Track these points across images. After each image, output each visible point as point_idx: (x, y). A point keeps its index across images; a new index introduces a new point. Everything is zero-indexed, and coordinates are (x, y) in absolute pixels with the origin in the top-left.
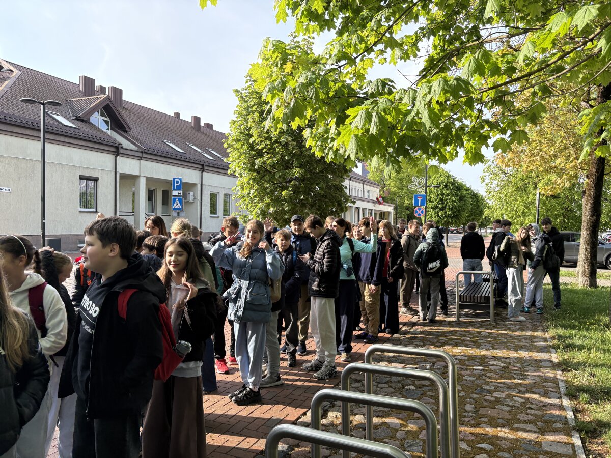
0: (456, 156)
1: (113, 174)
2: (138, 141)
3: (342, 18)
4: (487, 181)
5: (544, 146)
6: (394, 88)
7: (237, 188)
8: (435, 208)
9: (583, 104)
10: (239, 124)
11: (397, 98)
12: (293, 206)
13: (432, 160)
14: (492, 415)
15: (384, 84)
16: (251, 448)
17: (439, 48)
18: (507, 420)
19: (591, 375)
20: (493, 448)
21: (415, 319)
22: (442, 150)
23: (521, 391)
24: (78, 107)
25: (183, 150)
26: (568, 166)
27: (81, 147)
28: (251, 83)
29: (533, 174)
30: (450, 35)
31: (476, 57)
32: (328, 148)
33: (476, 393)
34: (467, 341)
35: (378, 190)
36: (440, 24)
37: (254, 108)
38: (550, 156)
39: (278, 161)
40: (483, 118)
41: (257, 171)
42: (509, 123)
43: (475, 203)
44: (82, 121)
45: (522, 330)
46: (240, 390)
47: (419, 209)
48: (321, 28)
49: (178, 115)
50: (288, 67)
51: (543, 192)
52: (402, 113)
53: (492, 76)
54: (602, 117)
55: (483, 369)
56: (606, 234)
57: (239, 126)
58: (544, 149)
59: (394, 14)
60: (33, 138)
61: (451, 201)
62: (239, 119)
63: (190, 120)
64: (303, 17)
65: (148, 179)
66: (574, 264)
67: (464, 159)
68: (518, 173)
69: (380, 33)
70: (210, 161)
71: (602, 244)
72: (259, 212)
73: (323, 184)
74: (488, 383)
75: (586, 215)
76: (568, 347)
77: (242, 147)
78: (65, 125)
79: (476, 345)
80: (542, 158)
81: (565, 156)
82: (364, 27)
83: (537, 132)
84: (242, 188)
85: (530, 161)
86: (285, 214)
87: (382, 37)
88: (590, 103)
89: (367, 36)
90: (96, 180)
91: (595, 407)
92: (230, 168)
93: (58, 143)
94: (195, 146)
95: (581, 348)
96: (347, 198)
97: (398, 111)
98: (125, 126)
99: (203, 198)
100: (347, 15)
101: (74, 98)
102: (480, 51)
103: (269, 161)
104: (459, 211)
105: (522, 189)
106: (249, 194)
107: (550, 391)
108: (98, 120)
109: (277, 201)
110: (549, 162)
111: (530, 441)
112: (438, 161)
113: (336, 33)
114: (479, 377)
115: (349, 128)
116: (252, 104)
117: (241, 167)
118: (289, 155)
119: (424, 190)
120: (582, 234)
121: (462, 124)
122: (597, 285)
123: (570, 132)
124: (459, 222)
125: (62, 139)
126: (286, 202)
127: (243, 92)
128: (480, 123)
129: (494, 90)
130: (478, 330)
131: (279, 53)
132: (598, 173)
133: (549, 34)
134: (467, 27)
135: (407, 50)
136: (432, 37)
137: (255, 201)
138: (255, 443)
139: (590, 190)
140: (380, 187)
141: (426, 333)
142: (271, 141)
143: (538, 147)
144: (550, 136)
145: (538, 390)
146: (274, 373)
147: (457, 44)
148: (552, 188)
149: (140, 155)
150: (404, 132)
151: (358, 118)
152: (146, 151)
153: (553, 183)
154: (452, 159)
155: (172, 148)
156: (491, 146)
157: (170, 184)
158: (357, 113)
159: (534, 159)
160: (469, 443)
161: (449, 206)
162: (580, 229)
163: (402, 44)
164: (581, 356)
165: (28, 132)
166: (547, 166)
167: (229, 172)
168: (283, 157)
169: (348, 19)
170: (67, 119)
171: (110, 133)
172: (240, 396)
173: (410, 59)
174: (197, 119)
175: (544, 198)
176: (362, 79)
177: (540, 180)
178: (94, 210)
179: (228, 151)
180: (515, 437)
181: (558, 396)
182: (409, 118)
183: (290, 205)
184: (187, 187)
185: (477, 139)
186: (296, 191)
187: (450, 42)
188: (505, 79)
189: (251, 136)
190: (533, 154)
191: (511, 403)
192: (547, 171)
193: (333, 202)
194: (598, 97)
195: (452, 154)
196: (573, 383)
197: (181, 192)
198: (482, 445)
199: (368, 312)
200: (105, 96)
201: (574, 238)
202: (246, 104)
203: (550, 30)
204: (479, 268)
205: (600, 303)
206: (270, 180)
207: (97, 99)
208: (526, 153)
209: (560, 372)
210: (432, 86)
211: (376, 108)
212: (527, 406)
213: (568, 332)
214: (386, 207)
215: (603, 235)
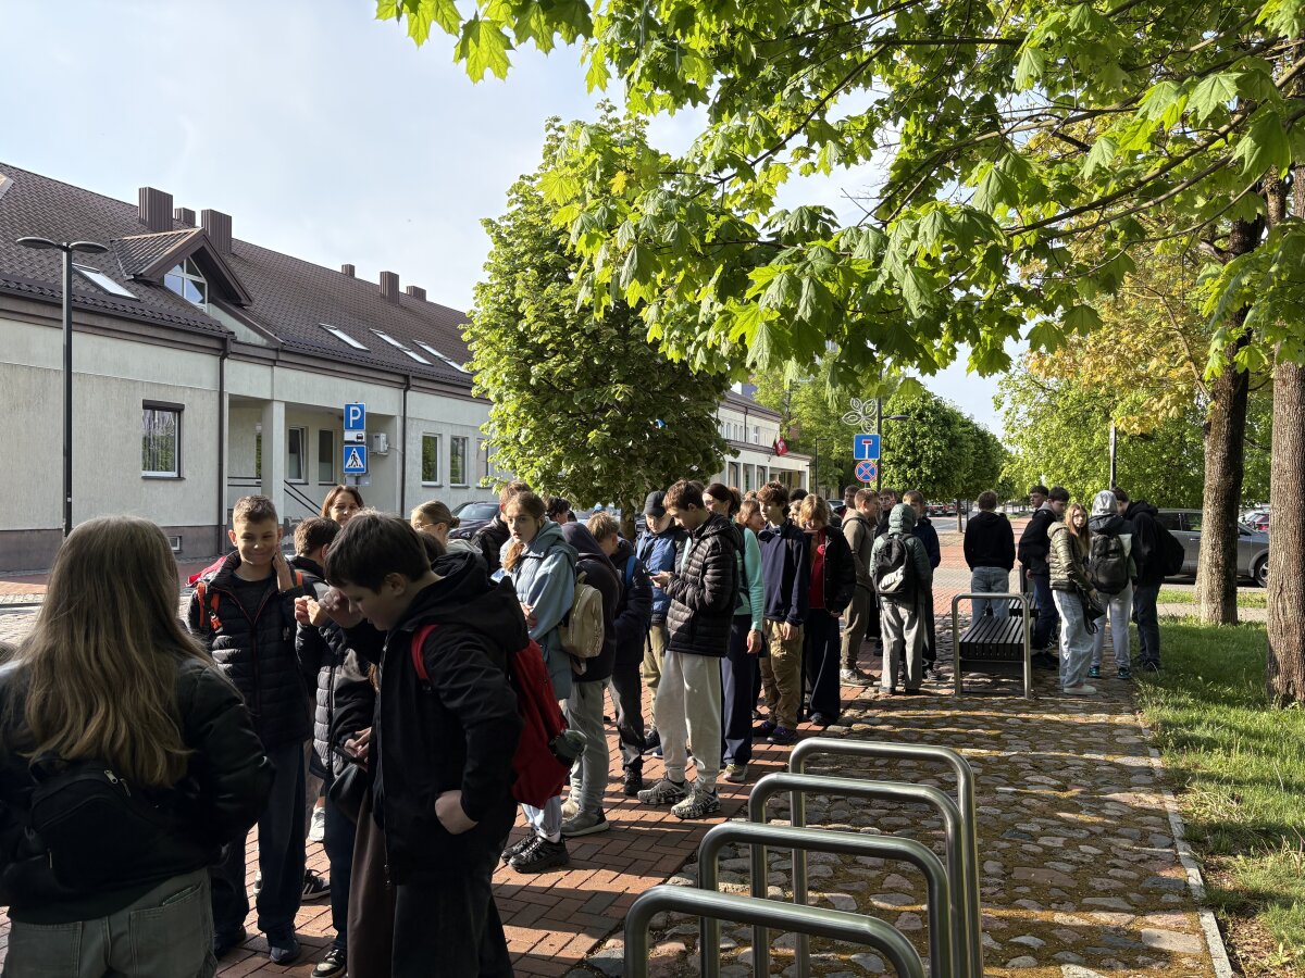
0: (953, 358)
1: (216, 396)
2: (268, 326)
3: (721, 81)
4: (1007, 405)
5: (1124, 332)
6: (834, 224)
7: (491, 425)
8: (899, 462)
9: (1203, 246)
10: (494, 290)
11: (842, 246)
12: (611, 462)
13: (906, 366)
14: (1039, 880)
15: (814, 215)
16: (560, 955)
17: (914, 141)
18: (1070, 891)
19: (1233, 799)
20: (1044, 943)
21: (869, 694)
22: (926, 346)
23: (1095, 834)
24: (138, 255)
25: (363, 344)
26: (1173, 374)
27: (146, 340)
28: (519, 205)
29: (1102, 391)
30: (936, 113)
31: (1001, 168)
32: (694, 344)
33: (1003, 840)
34: (979, 735)
35: (777, 426)
36: (918, 94)
37: (526, 258)
38: (1136, 353)
39: (579, 370)
40: (1008, 282)
41: (535, 391)
42: (1060, 292)
43: (981, 452)
44: (148, 284)
45: (1089, 710)
46: (523, 842)
47: (867, 466)
48: (678, 102)
49: (350, 269)
50: (618, 182)
51: (1122, 427)
52: (858, 278)
53: (1030, 203)
54: (1245, 281)
55: (1015, 792)
56: (1252, 513)
57: (495, 295)
58: (1124, 340)
59: (827, 76)
60: (43, 322)
61: (931, 448)
62: (494, 282)
63: (376, 281)
64: (644, 79)
65: (291, 408)
66: (1190, 578)
67: (968, 363)
68: (1070, 389)
69: (802, 114)
70: (423, 367)
71: (1247, 534)
72: (540, 474)
73: (672, 417)
74: (1026, 819)
75: (1212, 473)
76: (1184, 744)
77: (500, 340)
78: (111, 294)
79: (998, 744)
80: (1121, 357)
81: (1167, 354)
82: (767, 100)
83: (1109, 304)
84: (503, 426)
85: (1095, 365)
86: (594, 479)
87: (806, 122)
88: (1216, 243)
89: (775, 121)
90: (178, 410)
91: (1242, 862)
92: (474, 384)
93: (96, 331)
94: (389, 335)
95: (1211, 745)
96: (724, 445)
97: (850, 275)
98: (239, 293)
99: (407, 446)
100: (731, 75)
101: (128, 234)
102: (1009, 157)
103: (560, 368)
104: (948, 469)
105: (1079, 422)
106: (517, 437)
107: (1153, 832)
108: (180, 281)
109: (577, 451)
110: (1135, 366)
111: (1117, 929)
112: (918, 370)
113: (709, 111)
114: (1007, 807)
115: (753, 309)
116: (522, 249)
117: (499, 382)
118: (601, 356)
119: (876, 426)
120: (1205, 517)
121: (968, 294)
122: (1239, 618)
123: (1176, 306)
124: (949, 493)
125: (106, 323)
126: (596, 454)
127: (503, 224)
128: (1003, 292)
129: (1035, 231)
130: (1001, 715)
131: (598, 152)
132: (1235, 387)
133: (1142, 124)
134: (970, 99)
135: (852, 144)
136: (902, 120)
137: (531, 452)
138: (566, 945)
139: (1220, 423)
140: (780, 420)
141: (895, 722)
142: (564, 327)
143: (1112, 336)
144: (1136, 311)
145: (1128, 830)
146: (594, 807)
147: (951, 133)
148: (1142, 418)
149: (272, 355)
150: (860, 316)
151: (772, 289)
152: (285, 348)
153: (1144, 410)
154: (947, 364)
155: (340, 340)
156: (1024, 337)
157: (339, 417)
158: (769, 279)
159: (1104, 359)
160: (995, 934)
161: (928, 458)
162: (1199, 504)
163: (840, 133)
164: (1213, 762)
165: (32, 309)
166: (1131, 373)
167: (474, 392)
168: (588, 360)
169: (733, 84)
170: (116, 280)
171: (205, 307)
172: (524, 854)
173: (857, 164)
174: (391, 279)
175: (1125, 440)
176: (765, 205)
177: (1115, 406)
178: (175, 474)
179: (472, 347)
180: (1086, 923)
181: (1169, 841)
182: (873, 290)
183: (605, 459)
184: (377, 423)
185: (996, 324)
186: (618, 430)
187: (938, 128)
188: (1053, 209)
189: (521, 316)
190: (1101, 349)
191: (1074, 858)
192: (1131, 385)
193: (694, 454)
194: (1233, 232)
195: (944, 355)
196: (1199, 815)
197: (363, 433)
198: (1022, 939)
199: (778, 680)
200: (196, 231)
201: (1190, 522)
202: (508, 250)
203: (1144, 117)
204: (999, 585)
205: (1245, 656)
206: (561, 408)
207: (181, 236)
208: (1088, 349)
209: (1171, 797)
210: (918, 225)
211: (807, 270)
212: (1108, 862)
213: (1181, 715)
214: (794, 461)
215: (1247, 516)
